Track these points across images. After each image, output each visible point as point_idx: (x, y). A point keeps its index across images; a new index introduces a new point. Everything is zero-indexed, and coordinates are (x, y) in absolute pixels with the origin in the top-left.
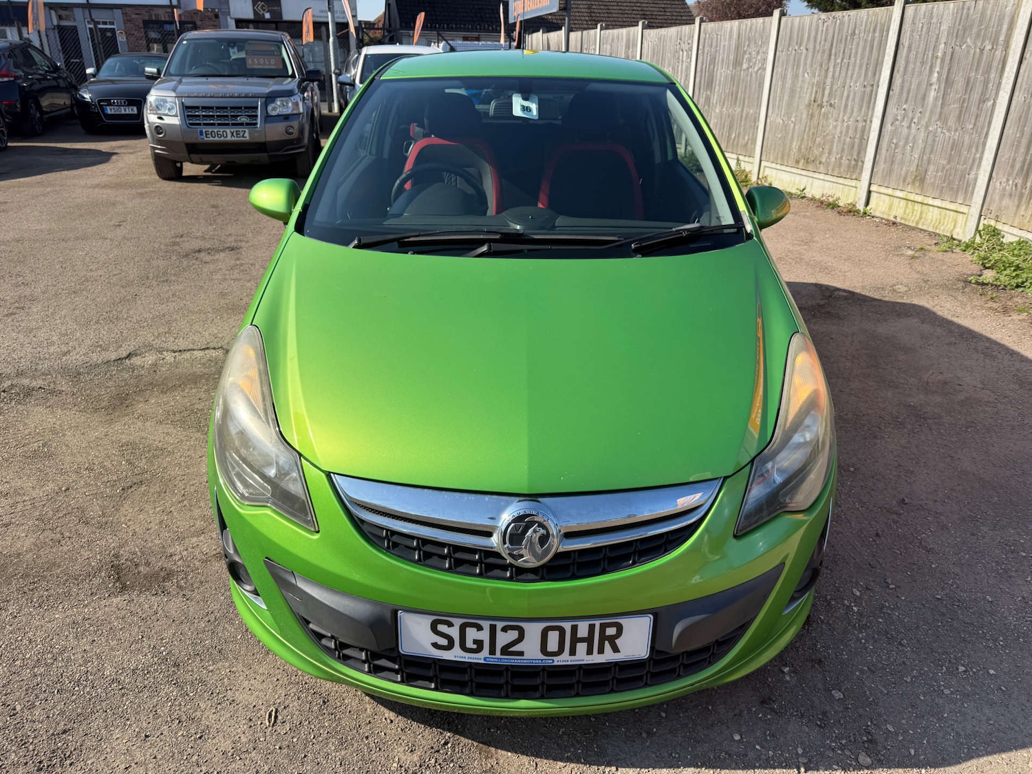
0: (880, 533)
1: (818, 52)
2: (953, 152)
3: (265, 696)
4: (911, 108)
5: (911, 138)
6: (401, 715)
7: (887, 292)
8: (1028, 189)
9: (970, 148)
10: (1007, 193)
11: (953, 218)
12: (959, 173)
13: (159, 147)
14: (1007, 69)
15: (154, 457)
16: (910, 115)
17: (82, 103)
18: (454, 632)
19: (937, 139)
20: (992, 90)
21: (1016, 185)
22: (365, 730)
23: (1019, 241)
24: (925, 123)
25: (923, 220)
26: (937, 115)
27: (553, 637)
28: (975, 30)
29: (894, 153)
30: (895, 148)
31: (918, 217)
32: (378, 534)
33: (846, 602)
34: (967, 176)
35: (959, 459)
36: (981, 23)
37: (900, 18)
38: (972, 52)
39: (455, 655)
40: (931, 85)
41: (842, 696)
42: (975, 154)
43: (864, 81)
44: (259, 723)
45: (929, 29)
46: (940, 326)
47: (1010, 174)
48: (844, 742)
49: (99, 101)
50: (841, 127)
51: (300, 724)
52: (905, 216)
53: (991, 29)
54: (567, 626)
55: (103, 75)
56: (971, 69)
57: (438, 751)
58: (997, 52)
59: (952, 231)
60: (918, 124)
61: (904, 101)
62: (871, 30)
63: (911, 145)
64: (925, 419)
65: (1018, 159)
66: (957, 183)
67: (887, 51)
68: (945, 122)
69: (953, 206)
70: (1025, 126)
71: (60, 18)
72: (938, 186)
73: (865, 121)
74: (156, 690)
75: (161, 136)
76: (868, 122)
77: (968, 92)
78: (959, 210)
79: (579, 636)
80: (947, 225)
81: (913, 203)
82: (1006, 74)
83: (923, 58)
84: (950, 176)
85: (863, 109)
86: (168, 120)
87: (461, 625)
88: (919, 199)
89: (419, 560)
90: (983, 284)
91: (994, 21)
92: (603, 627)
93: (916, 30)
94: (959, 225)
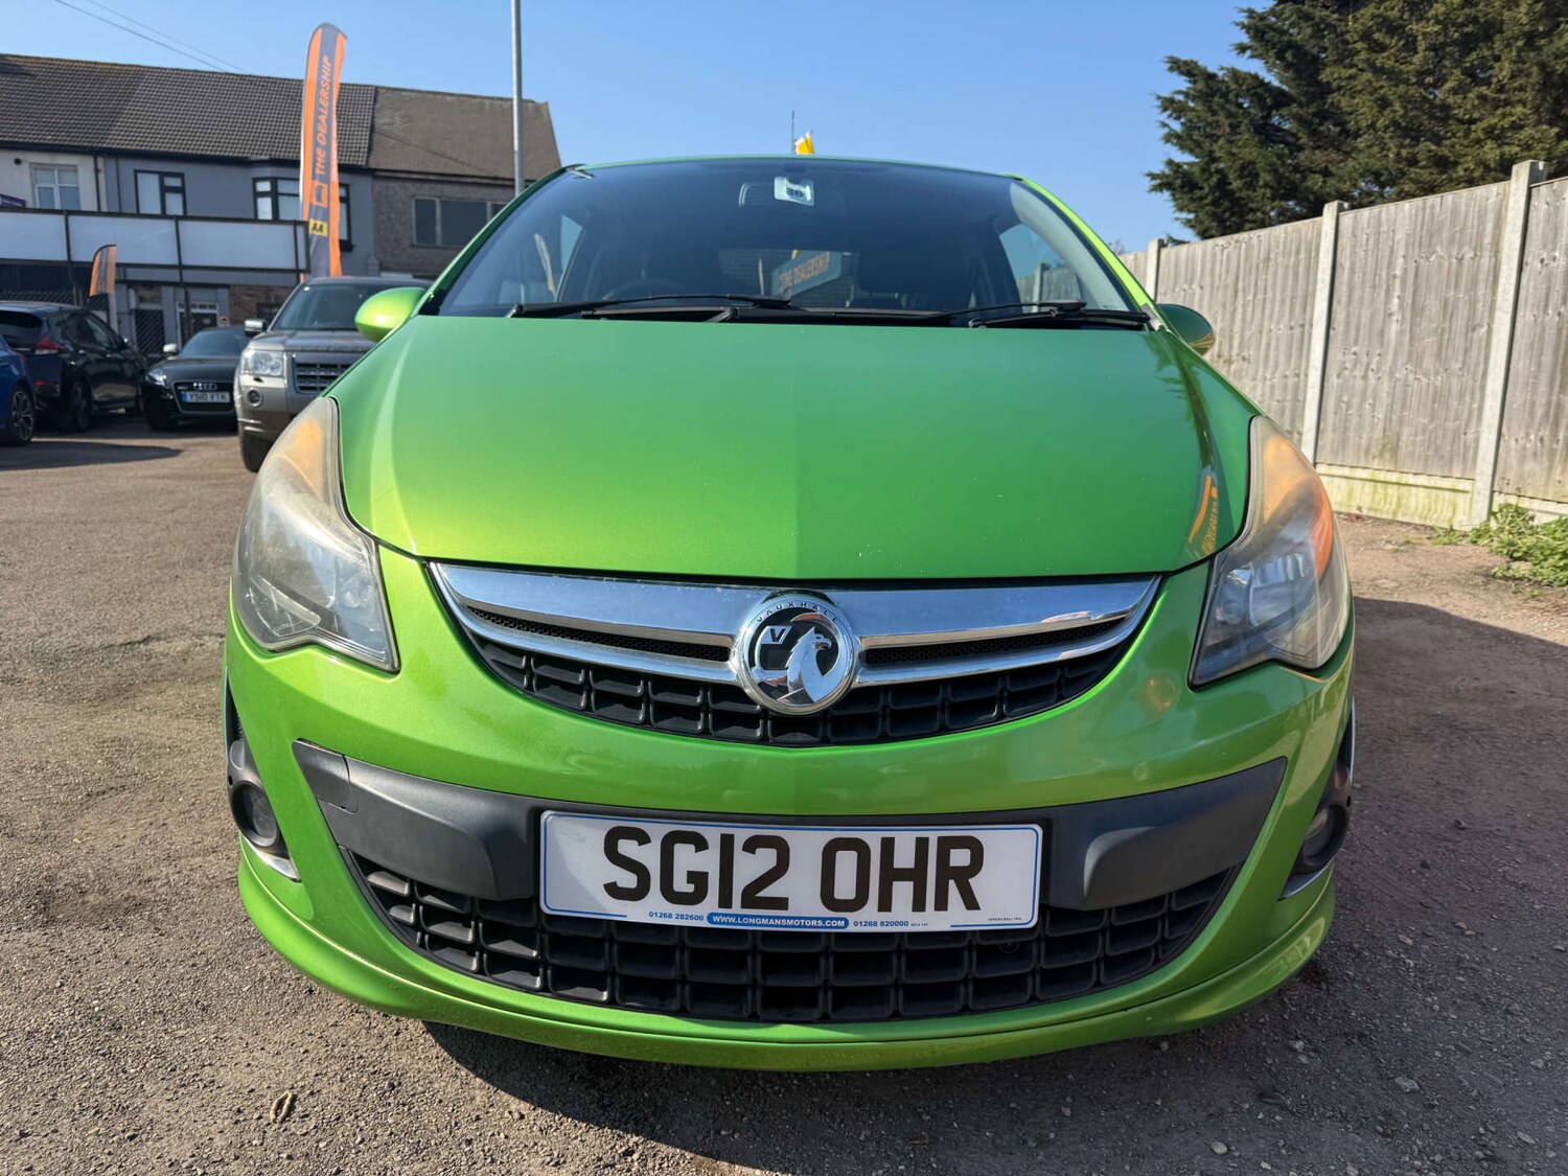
0: (1429, 862)
1: (1218, 288)
2: (1436, 405)
3: (277, 1075)
4: (1365, 350)
5: (1369, 392)
6: (542, 1106)
7: (1365, 588)
8: (1561, 442)
9: (1461, 396)
10: (1529, 453)
11: (1449, 501)
12: (1450, 434)
13: (252, 421)
14: (1502, 280)
15: (154, 756)
16: (1365, 359)
17: (152, 389)
18: (648, 856)
19: (1409, 389)
20: (1483, 312)
21: (1542, 440)
22: (467, 1130)
23: (1559, 521)
24: (1388, 369)
25: (1403, 508)
26: (1405, 356)
27: (846, 862)
28: (1445, 234)
29: (1346, 415)
30: (1348, 410)
31: (1394, 506)
32: (514, 665)
33: (1390, 952)
34: (1462, 436)
35: (1538, 776)
36: (1453, 224)
37: (1333, 231)
38: (1446, 264)
39: (651, 910)
40: (1390, 315)
41: (1416, 1086)
42: (1471, 404)
43: (1290, 320)
44: (256, 1116)
45: (1377, 241)
46: (1458, 627)
47: (1529, 426)
48: (1438, 1158)
49: (176, 385)
50: (1263, 389)
51: (338, 1119)
52: (1375, 506)
53: (1469, 231)
54: (873, 838)
55: (188, 352)
56: (1448, 287)
57: (613, 1166)
58: (1483, 261)
59: (1450, 520)
60: (1377, 372)
61: (1352, 341)
62: (1293, 252)
63: (1370, 401)
64: (1465, 730)
65: (1538, 403)
66: (1449, 448)
67: (1320, 276)
68: (1419, 364)
69: (1447, 483)
70: (1541, 355)
71: (141, 299)
72: (1420, 456)
73: (1298, 375)
74: (61, 1063)
75: (255, 405)
76: (1302, 377)
77: (1448, 317)
78: (1456, 488)
79: (897, 865)
80: (1442, 512)
81: (1384, 485)
82: (1501, 288)
83: (1374, 280)
84: (1436, 439)
85: (1293, 360)
86: (268, 383)
87: (666, 836)
88: (1394, 477)
89: (588, 708)
90: (1514, 579)
91: (1472, 219)
92: (946, 845)
93: (1359, 244)
94: (1460, 510)
